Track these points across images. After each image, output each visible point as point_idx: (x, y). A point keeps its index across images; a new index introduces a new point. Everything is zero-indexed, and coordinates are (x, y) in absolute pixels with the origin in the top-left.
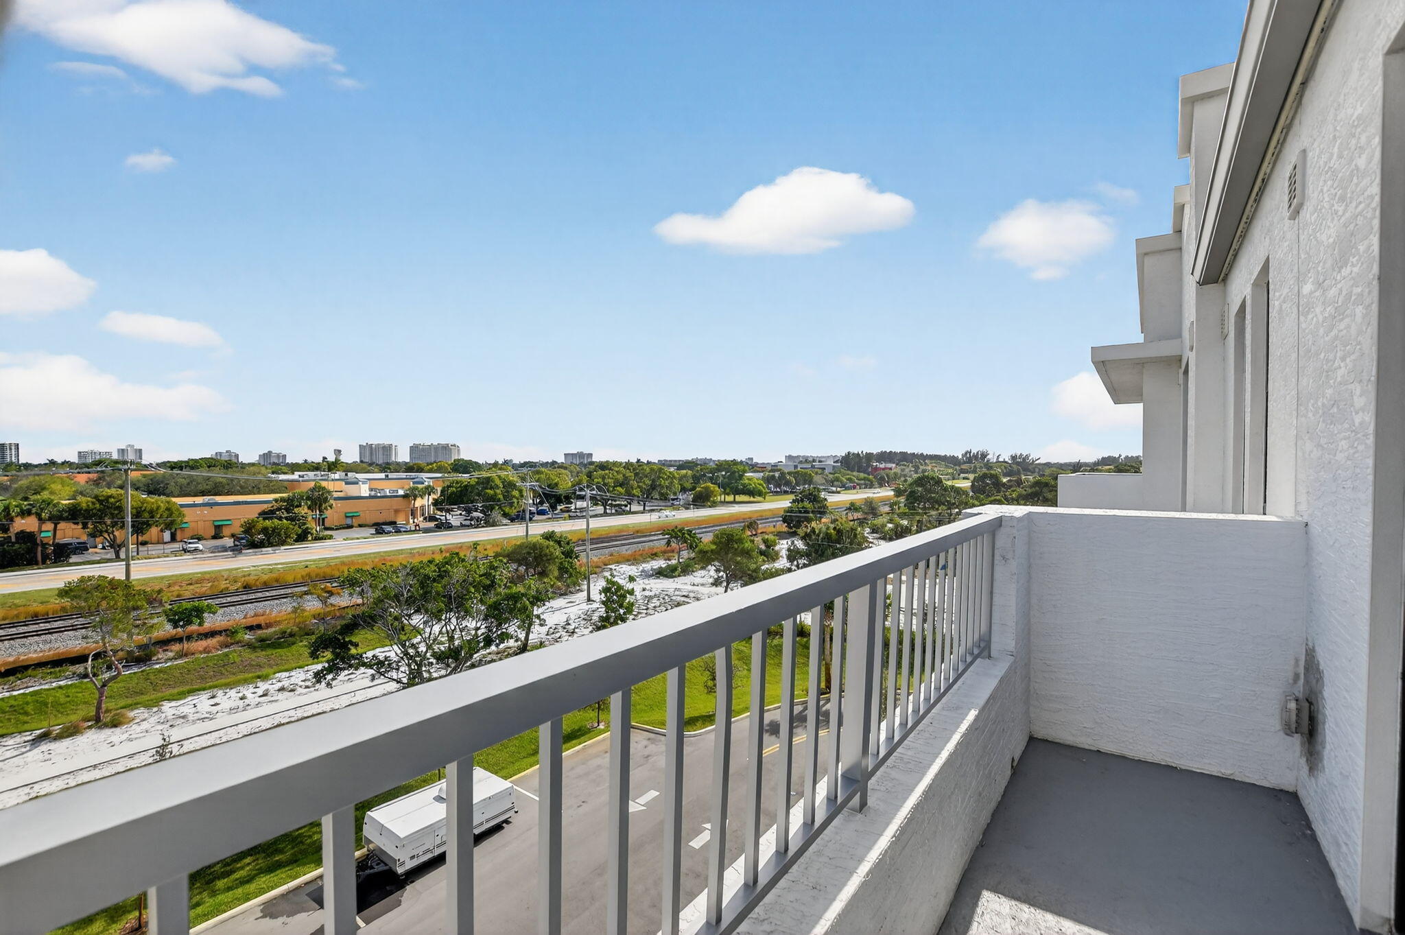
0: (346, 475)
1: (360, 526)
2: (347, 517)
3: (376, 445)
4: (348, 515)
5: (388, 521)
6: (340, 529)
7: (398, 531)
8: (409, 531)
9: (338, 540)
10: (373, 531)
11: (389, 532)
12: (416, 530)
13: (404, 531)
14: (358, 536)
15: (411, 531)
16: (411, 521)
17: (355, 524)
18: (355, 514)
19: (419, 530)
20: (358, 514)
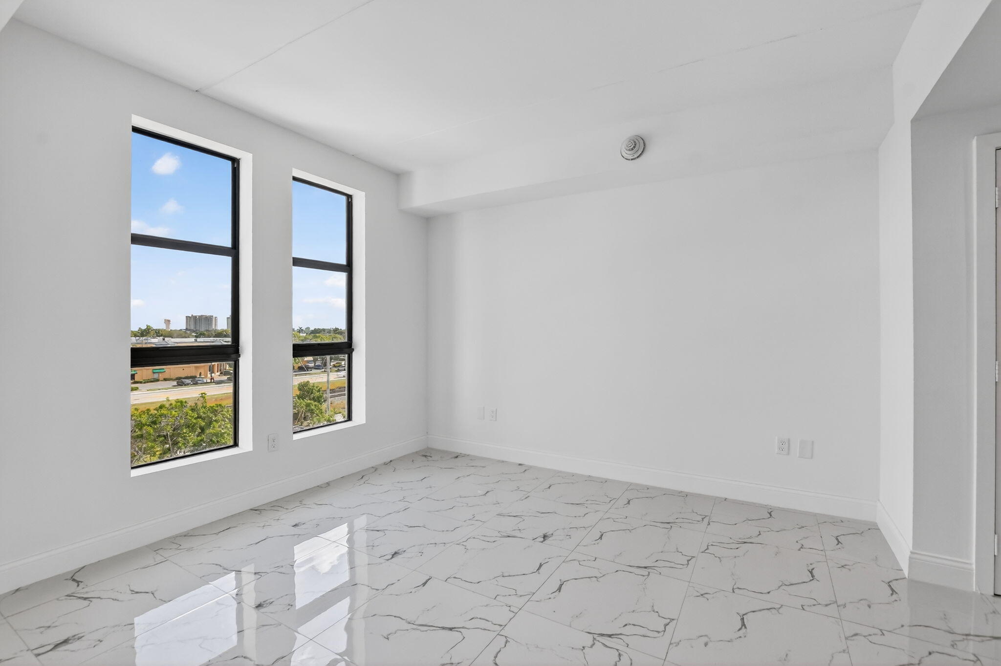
0: (164, 339)
1: (165, 380)
2: (154, 373)
3: (199, 316)
4: (155, 371)
5: (189, 375)
6: (148, 382)
7: (196, 384)
8: (206, 383)
9: (143, 390)
10: (175, 383)
11: (188, 384)
12: (211, 382)
13: (201, 383)
14: (160, 387)
15: (207, 383)
16: (209, 375)
17: (161, 378)
18: (161, 371)
19: (214, 382)
20: (163, 371)
